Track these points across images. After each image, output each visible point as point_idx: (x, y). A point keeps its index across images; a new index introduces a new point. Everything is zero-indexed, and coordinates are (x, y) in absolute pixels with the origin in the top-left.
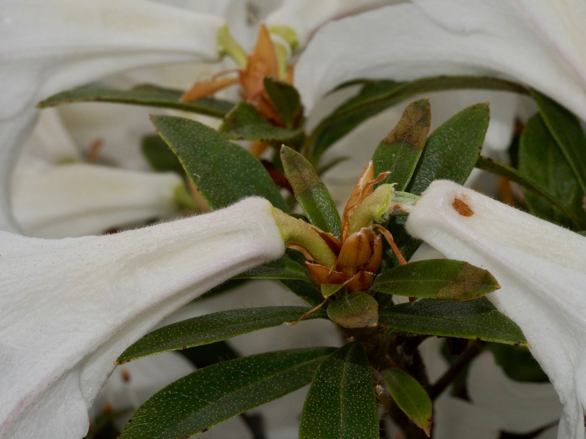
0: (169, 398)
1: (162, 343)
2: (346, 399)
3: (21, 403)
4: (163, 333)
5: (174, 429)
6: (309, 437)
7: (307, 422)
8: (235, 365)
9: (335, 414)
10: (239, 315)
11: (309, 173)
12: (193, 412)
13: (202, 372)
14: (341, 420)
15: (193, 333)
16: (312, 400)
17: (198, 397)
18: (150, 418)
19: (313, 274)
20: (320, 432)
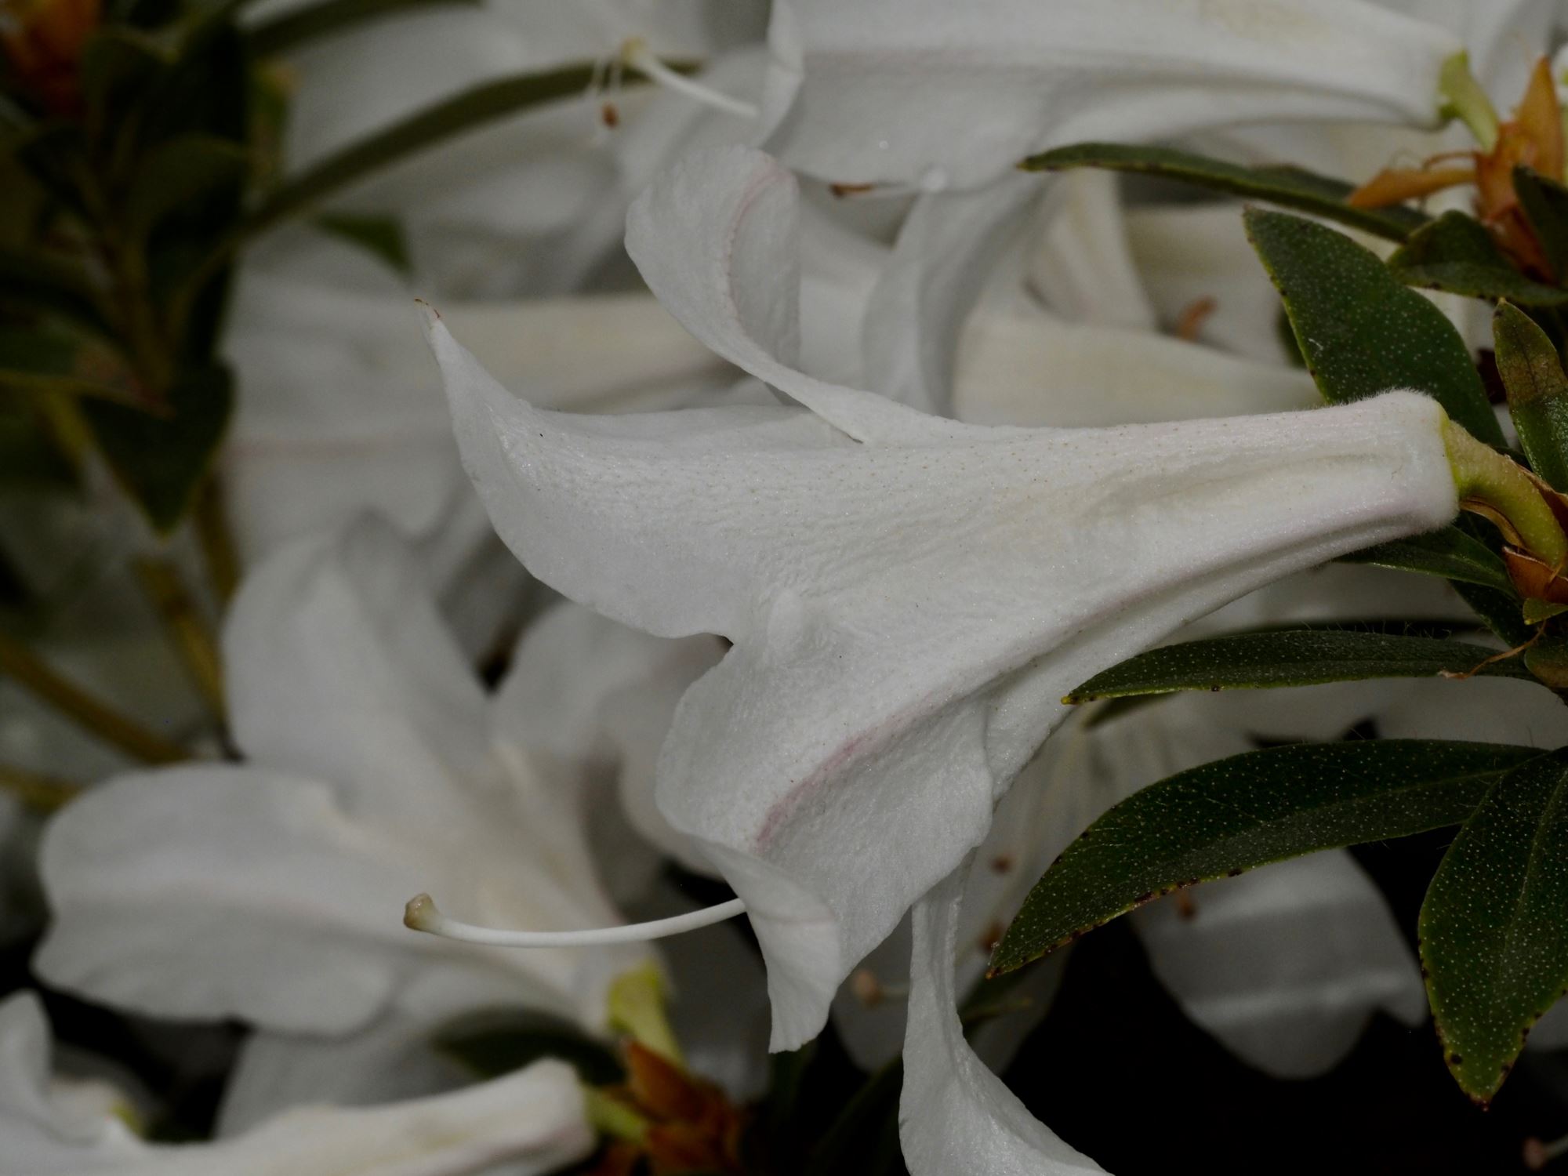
0: (1177, 801)
1: (1171, 674)
2: (1544, 849)
3: (849, 749)
4: (1178, 655)
5: (1175, 863)
6: (1443, 911)
7: (1447, 882)
8: (1332, 754)
9: (1513, 875)
10: (1349, 644)
11: (1547, 364)
12: (1221, 835)
13: (1259, 757)
14: (1524, 888)
15: (1241, 664)
16: (1470, 839)
17: (1238, 807)
18: (1129, 836)
19: (1516, 576)
20: (1470, 905)
